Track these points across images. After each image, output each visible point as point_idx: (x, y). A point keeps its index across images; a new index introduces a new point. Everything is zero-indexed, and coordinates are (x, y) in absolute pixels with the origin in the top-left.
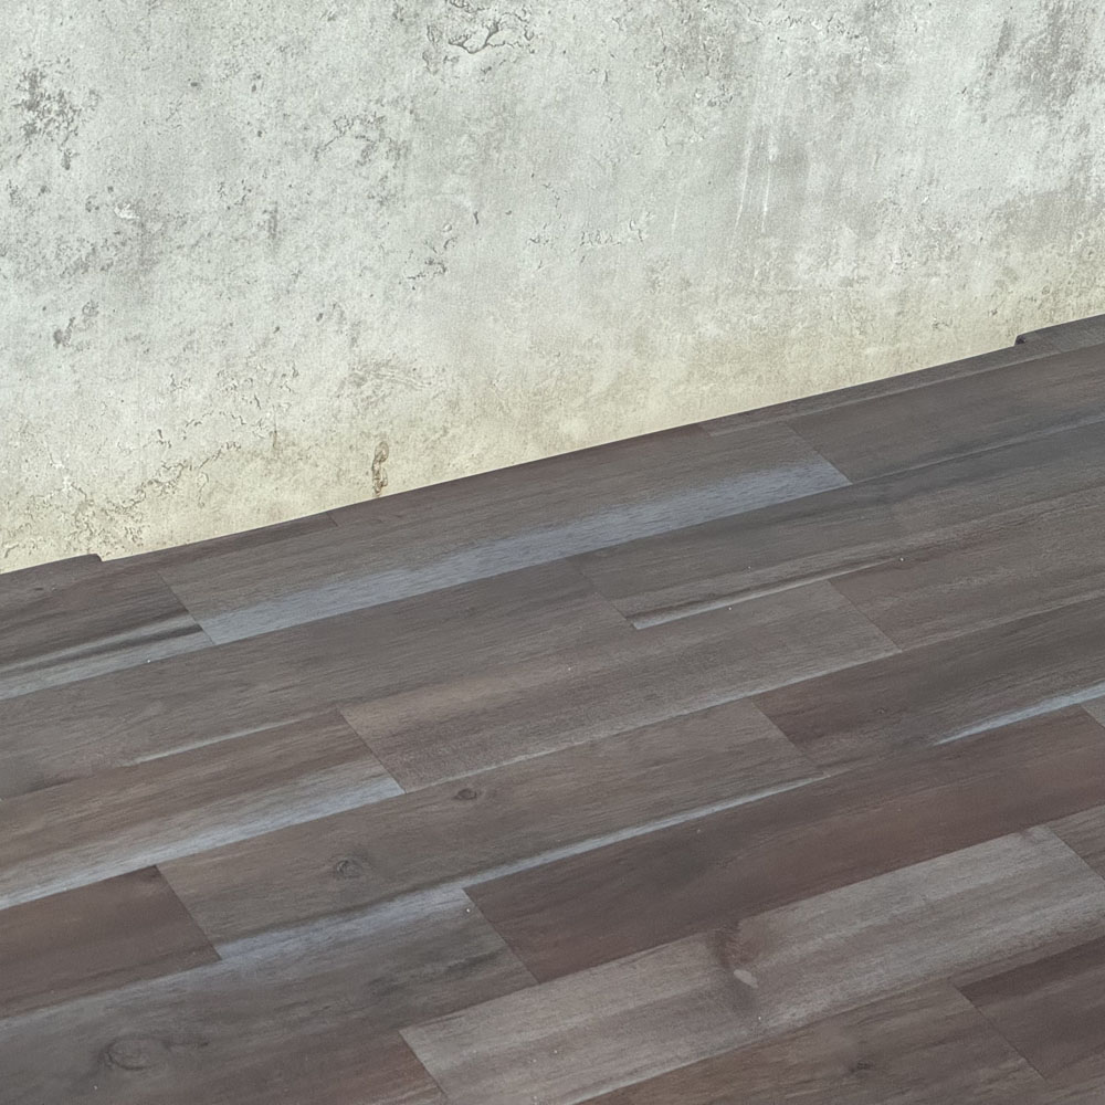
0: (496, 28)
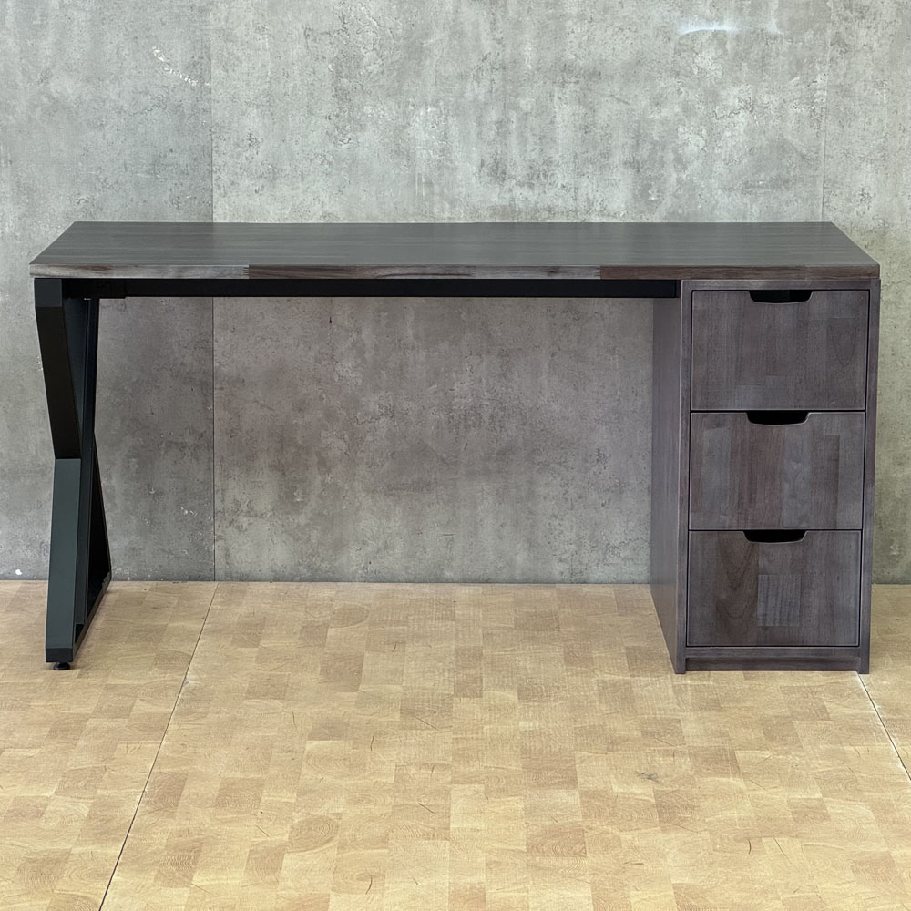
0: (350, 139)
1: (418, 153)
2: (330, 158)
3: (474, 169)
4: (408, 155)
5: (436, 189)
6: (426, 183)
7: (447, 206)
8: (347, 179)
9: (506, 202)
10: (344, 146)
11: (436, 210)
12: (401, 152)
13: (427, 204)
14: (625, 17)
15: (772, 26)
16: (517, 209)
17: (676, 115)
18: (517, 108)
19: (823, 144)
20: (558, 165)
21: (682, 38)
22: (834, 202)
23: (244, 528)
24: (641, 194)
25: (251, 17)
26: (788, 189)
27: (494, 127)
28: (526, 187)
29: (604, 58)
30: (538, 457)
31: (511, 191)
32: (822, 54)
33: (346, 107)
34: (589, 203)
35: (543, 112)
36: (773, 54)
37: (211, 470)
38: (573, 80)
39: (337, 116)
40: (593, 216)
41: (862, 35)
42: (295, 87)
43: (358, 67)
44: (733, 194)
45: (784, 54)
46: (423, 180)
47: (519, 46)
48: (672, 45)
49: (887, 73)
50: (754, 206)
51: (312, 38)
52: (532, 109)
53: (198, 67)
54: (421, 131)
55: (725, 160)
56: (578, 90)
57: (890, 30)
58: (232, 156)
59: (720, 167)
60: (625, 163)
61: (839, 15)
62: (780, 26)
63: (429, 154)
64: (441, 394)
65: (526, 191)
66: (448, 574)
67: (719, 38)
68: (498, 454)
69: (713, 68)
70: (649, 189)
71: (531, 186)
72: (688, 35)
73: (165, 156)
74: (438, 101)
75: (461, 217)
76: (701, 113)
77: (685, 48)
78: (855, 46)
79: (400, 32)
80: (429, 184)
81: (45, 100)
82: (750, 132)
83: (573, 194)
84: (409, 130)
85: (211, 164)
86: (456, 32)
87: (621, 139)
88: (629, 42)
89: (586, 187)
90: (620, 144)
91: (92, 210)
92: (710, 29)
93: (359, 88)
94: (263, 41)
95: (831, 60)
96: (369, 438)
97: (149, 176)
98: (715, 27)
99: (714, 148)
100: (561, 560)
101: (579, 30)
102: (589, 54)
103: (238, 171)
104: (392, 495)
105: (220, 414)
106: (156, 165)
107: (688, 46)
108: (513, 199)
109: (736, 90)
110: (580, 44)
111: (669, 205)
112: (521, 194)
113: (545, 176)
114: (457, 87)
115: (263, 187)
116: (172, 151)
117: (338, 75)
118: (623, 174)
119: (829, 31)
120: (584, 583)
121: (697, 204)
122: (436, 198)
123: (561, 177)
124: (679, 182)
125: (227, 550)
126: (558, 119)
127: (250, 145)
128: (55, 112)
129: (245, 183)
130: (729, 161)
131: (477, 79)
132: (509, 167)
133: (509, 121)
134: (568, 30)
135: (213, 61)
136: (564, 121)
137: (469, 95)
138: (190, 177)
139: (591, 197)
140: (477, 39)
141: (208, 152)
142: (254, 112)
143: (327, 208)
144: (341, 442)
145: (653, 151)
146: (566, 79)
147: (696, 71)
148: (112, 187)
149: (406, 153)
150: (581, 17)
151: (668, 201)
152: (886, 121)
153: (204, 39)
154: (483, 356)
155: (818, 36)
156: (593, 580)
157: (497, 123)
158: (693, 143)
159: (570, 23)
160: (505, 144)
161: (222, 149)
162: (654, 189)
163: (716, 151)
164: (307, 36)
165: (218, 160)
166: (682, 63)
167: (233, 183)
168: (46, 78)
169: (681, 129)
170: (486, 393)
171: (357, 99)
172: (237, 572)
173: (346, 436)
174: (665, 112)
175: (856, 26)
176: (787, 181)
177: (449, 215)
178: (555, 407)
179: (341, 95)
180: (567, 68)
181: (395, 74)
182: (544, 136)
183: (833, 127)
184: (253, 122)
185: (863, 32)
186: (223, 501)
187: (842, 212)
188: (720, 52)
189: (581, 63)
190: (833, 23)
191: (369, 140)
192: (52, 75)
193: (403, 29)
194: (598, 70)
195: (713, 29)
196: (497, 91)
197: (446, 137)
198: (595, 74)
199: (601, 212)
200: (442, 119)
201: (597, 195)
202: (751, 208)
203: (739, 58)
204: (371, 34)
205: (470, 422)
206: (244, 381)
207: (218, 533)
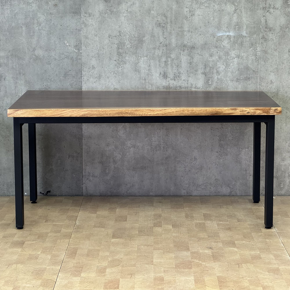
0: (122, 67)
1: (142, 71)
2: (116, 72)
3: (158, 75)
4: (139, 71)
5: (147, 81)
6: (144, 79)
7: (150, 86)
8: (121, 78)
9: (167, 85)
10: (120, 69)
11: (147, 87)
12: (137, 70)
13: (144, 85)
14: (201, 31)
15: (244, 34)
16: (170, 87)
17: (217, 59)
18: (170, 57)
19: (259, 68)
20: (182, 74)
21: (218, 37)
22: (263, 84)
23: (91, 180)
24: (207, 82)
25: (93, 32)
26: (249, 80)
27: (164, 63)
28: (173, 80)
29: (195, 43)
30: (177, 159)
31: (169, 81)
32: (259, 41)
33: (121, 57)
34: (191, 85)
35: (178, 59)
36: (245, 41)
37: (82, 163)
38: (187, 49)
39: (118, 60)
40: (193, 89)
41: (270, 36)
42: (106, 52)
43: (124, 46)
44: (233, 82)
45: (248, 42)
46: (143, 78)
47: (171, 39)
48: (215, 39)
49: (278, 47)
50: (240, 85)
51: (111, 38)
52: (175, 58)
53: (78, 47)
54: (143, 64)
55: (231, 72)
56: (188, 52)
57: (279, 34)
58: (87, 72)
59: (229, 74)
60: (202, 73)
61: (264, 30)
62: (247, 33)
63: (145, 71)
64: (149, 141)
65: (173, 82)
66: (151, 194)
67: (229, 37)
68: (165, 158)
69: (227, 45)
70: (209, 80)
71: (175, 80)
72: (220, 36)
73: (68, 72)
74: (147, 56)
75: (154, 89)
76: (224, 59)
77: (219, 40)
78: (268, 39)
79: (136, 36)
80: (145, 80)
81: (34, 56)
82: (238, 64)
83: (187, 82)
84: (139, 64)
85: (81, 74)
86: (153, 36)
87: (201, 66)
88: (202, 38)
89: (191, 80)
90: (200, 68)
91: (47, 88)
92: (226, 34)
93: (124, 52)
94: (97, 39)
95: (262, 43)
96: (128, 154)
97: (64, 78)
98: (228, 34)
99: (228, 69)
100: (184, 189)
101: (188, 35)
102: (191, 42)
103: (89, 76)
104: (135, 170)
105: (84, 147)
106: (66, 75)
107: (220, 39)
108: (169, 84)
109: (234, 52)
110: (189, 39)
111: (215, 85)
112: (172, 82)
113: (179, 77)
114: (153, 51)
115: (96, 81)
116: (70, 71)
117: (118, 48)
118: (201, 76)
119: (261, 35)
120: (191, 196)
121: (223, 85)
122: (147, 84)
123: (183, 77)
124: (218, 78)
125: (86, 187)
126: (182, 61)
127: (93, 69)
128: (37, 60)
129: (91, 79)
130: (232, 72)
131: (159, 49)
132: (168, 74)
133: (168, 61)
134: (185, 35)
135: (82, 45)
136: (184, 61)
137: (156, 54)
138: (75, 78)
139: (192, 83)
140: (159, 38)
141: (81, 71)
142: (94, 59)
143: (115, 87)
144: (119, 155)
145: (210, 69)
146: (185, 49)
147: (222, 46)
148: (53, 81)
149: (138, 71)
150: (189, 31)
151: (215, 84)
152: (278, 61)
153: (80, 38)
154: (161, 130)
155: (258, 36)
156: (193, 195)
157: (165, 61)
158: (221, 67)
159: (185, 33)
160: (167, 68)
161: (84, 70)
162: (211, 80)
163: (228, 70)
164: (109, 37)
165: (83, 73)
166: (218, 44)
167: (88, 80)
168: (34, 50)
169: (218, 63)
170: (162, 140)
171: (124, 55)
172: (89, 193)
173: (121, 153)
174: (214, 58)
175: (269, 33)
176: (249, 78)
177: (151, 89)
178: (182, 144)
179: (119, 54)
180: (185, 46)
181: (135, 48)
182: (178, 66)
183: (262, 62)
184: (94, 62)
185: (271, 35)
186: (85, 173)
187: (265, 87)
188: (229, 41)
189: (189, 44)
190: (262, 32)
191: (128, 67)
192: (36, 49)
193: (137, 35)
194: (194, 46)
195: (227, 34)
196: (165, 52)
197: (150, 66)
198: (193, 48)
199: (195, 88)
200: (149, 61)
201: (194, 82)
202: (239, 86)
203: (235, 43)
204: (128, 36)
205: (157, 149)
206: (91, 137)
207: (84, 182)
